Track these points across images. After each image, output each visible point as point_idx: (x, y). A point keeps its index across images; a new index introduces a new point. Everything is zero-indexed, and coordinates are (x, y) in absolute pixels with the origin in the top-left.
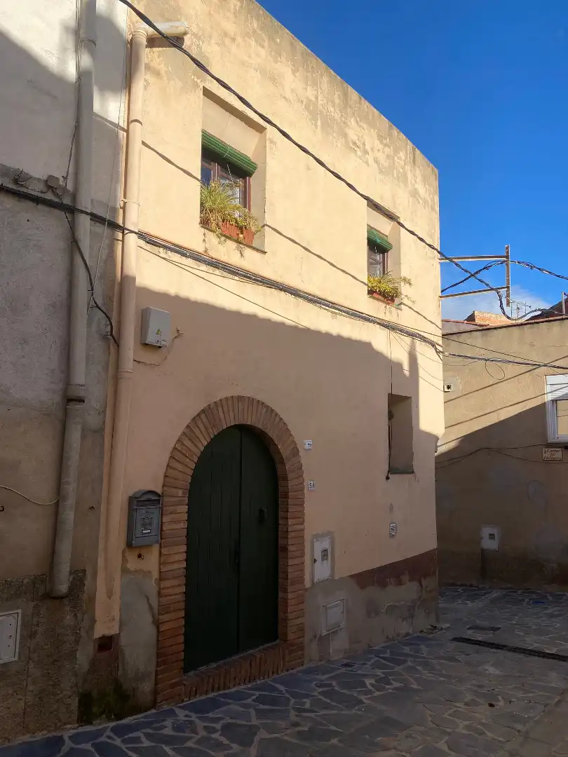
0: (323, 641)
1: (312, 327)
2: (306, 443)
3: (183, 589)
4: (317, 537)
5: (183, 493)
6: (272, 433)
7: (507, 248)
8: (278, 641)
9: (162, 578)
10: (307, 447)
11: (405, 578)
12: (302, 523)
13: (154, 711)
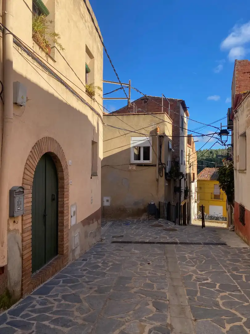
0: (74, 251)
1: (71, 105)
2: (70, 162)
3: (31, 237)
4: (72, 205)
5: (31, 187)
6: (60, 157)
7: (130, 81)
8: (58, 255)
9: (23, 232)
10: (70, 164)
11: (94, 220)
12: (68, 200)
13: (22, 300)
